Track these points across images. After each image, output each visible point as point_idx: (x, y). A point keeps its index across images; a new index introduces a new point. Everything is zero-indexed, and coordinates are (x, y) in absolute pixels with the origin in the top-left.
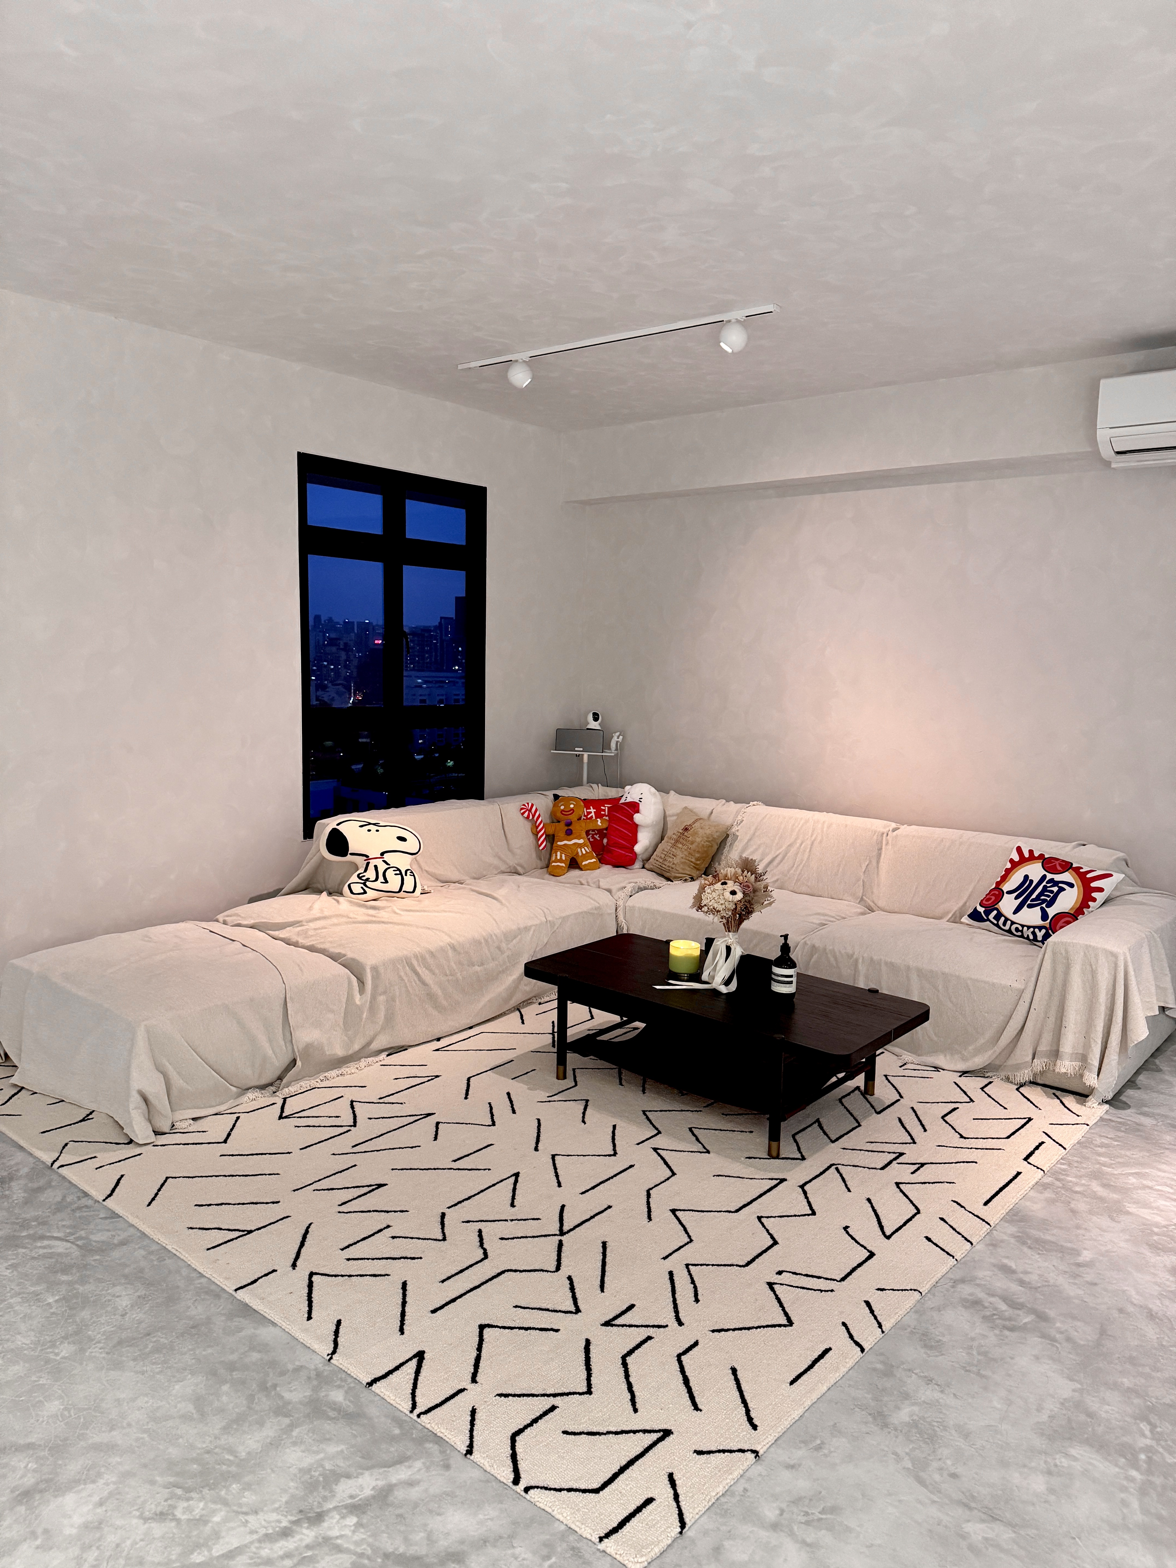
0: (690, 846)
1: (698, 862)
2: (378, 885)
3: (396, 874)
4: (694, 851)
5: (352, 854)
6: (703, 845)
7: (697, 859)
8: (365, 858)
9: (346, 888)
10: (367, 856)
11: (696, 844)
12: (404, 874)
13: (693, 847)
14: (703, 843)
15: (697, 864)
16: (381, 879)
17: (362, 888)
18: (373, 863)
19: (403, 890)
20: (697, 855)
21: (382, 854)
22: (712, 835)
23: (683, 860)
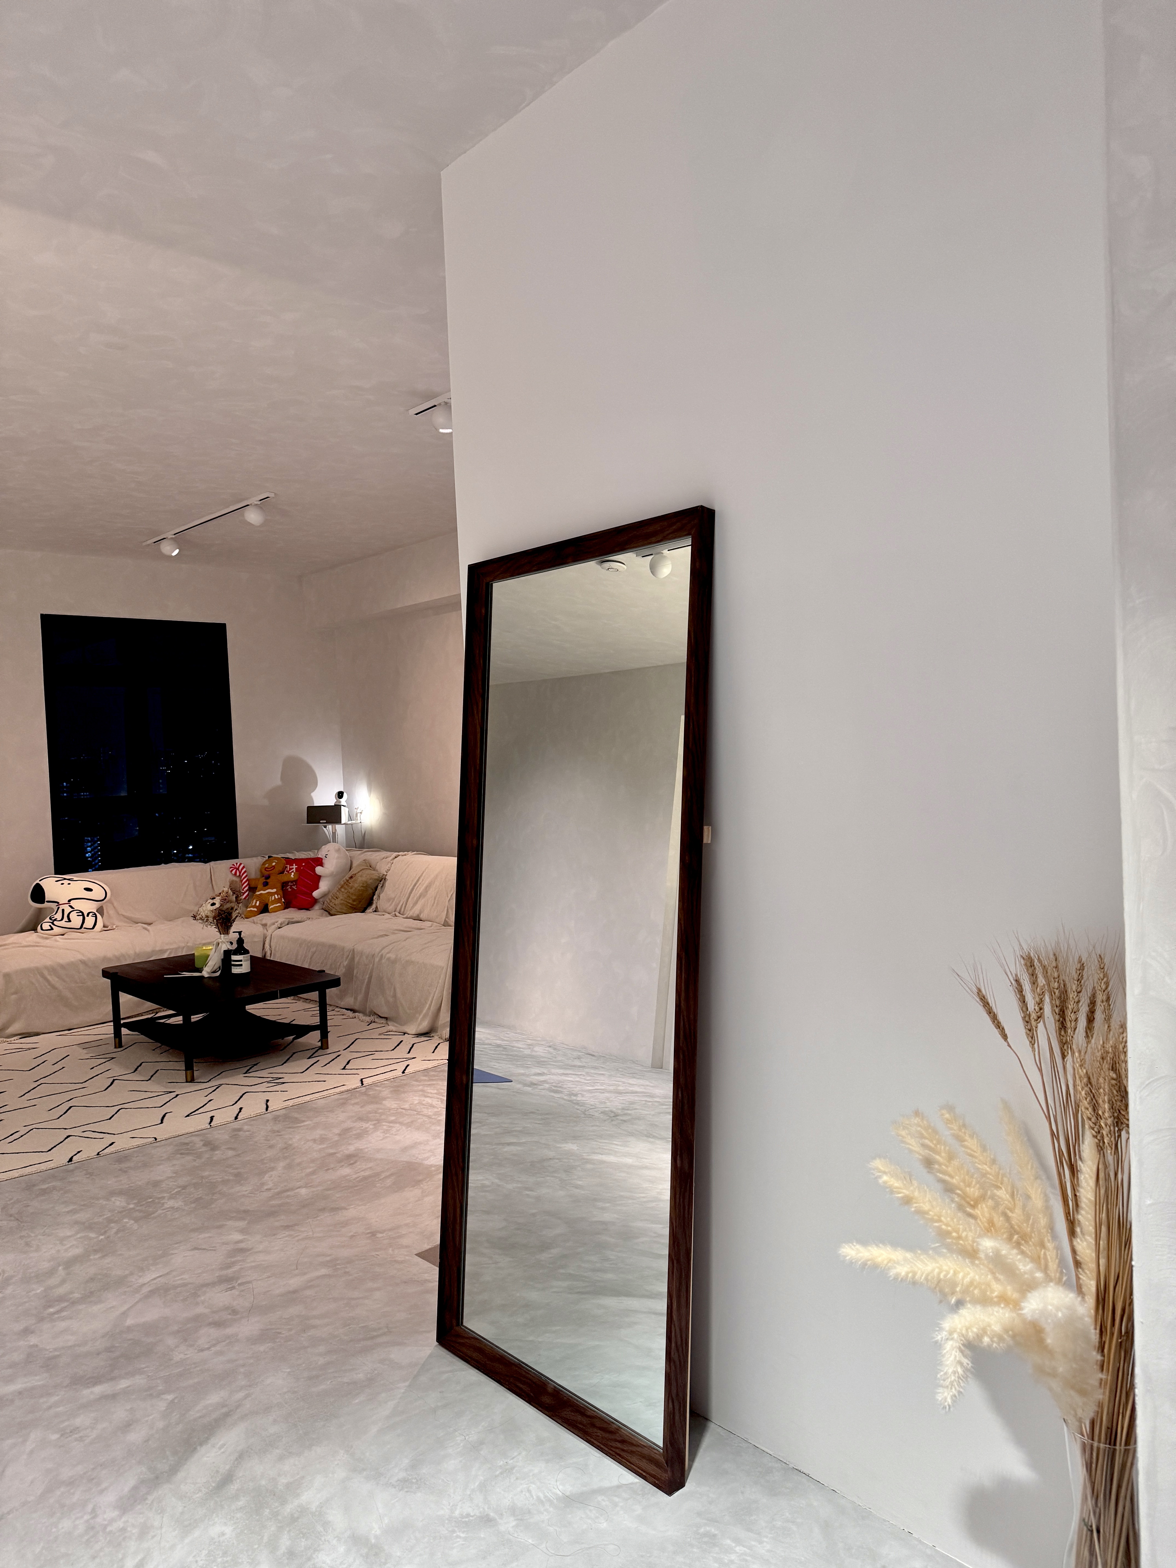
0: (350, 890)
1: (355, 903)
2: (63, 923)
3: (78, 915)
4: (352, 894)
5: (48, 902)
6: (359, 890)
7: (354, 901)
8: (57, 904)
9: (39, 927)
10: (58, 903)
11: (354, 889)
12: (86, 915)
13: (351, 891)
14: (359, 888)
15: (353, 905)
16: (66, 919)
17: (50, 926)
18: (62, 907)
19: (84, 926)
20: (354, 897)
21: (69, 901)
22: (366, 882)
23: (342, 902)
